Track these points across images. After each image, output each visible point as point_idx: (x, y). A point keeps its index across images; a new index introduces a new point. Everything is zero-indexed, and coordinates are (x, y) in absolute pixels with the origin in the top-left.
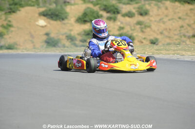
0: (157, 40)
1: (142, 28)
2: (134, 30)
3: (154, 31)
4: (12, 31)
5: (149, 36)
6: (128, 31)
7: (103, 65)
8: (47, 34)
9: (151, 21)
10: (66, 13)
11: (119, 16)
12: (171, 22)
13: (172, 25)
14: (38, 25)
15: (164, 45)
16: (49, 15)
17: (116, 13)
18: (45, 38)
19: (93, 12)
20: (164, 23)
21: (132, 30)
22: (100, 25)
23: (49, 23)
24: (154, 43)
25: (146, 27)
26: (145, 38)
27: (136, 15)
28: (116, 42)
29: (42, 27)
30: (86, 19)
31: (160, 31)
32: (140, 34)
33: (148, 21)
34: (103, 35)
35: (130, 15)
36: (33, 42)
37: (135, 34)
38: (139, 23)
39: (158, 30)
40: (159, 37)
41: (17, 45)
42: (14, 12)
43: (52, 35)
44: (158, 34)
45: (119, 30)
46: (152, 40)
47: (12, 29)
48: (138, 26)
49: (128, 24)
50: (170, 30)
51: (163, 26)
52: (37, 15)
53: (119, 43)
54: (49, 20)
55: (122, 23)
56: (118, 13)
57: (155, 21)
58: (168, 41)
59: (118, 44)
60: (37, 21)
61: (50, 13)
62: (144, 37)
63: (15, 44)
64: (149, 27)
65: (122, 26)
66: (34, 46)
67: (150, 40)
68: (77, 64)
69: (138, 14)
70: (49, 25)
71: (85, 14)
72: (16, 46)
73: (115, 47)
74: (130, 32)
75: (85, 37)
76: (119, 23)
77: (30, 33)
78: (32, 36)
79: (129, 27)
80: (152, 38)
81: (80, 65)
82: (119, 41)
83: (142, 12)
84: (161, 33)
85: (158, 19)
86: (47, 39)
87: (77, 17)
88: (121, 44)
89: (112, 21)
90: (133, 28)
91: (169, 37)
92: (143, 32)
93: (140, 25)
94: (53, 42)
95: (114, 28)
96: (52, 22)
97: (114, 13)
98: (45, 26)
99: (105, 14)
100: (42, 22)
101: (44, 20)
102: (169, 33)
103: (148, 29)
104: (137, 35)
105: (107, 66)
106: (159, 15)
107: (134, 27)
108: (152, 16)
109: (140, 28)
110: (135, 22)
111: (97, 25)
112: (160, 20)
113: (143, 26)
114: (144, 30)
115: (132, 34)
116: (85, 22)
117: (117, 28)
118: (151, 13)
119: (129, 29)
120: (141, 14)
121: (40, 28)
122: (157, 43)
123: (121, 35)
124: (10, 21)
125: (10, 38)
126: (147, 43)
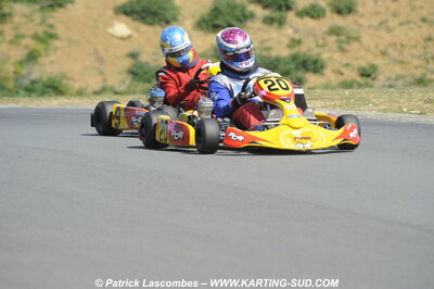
0: (374, 68)
1: (340, 42)
2: (323, 46)
3: (368, 50)
4: (56, 48)
5: (357, 58)
6: (310, 49)
7: (232, 135)
8: (133, 56)
9: (360, 26)
10: (174, 8)
11: (291, 16)
12: (404, 28)
13: (406, 35)
14: (112, 35)
15: (388, 79)
17: (284, 8)
18: (128, 63)
19: (232, 7)
20: (389, 30)
21: (318, 46)
22: (236, 43)
23: (137, 30)
24: (369, 76)
25: (350, 39)
26: (347, 65)
27: (329, 14)
28: (266, 82)
29: (122, 38)
30: (217, 21)
31: (381, 48)
32: (337, 56)
33: (354, 27)
34: (243, 66)
35: (314, 12)
36: (101, 73)
37: (325, 56)
38: (334, 31)
39: (377, 46)
40: (379, 62)
41: (67, 79)
42: (60, 5)
43: (144, 58)
44: (376, 56)
45: (289, 46)
46: (364, 69)
47: (56, 43)
48: (333, 39)
49: (311, 33)
50: (402, 45)
51: (386, 37)
52: (110, 13)
53: (274, 84)
54: (136, 24)
55: (296, 31)
56: (289, 8)
57: (370, 27)
58: (398, 70)
59: (269, 87)
60: (111, 25)
61: (139, 9)
62: (345, 62)
63: (64, 76)
64: (357, 39)
65: (297, 37)
66: (105, 80)
67: (359, 70)
68: (174, 133)
69: (332, 11)
70: (136, 35)
71: (216, 11)
72: (65, 82)
73: (263, 93)
74: (315, 52)
76: (290, 32)
77: (96, 52)
78: (100, 59)
79: (312, 39)
80: (363, 63)
81: (181, 134)
82: (274, 80)
83: (342, 6)
84: (384, 54)
85: (376, 21)
86: (134, 65)
87: (198, 16)
88: (277, 86)
89: (275, 26)
90: (321, 42)
91: (402, 62)
92: (343, 50)
93: (338, 35)
94: (146, 73)
95: (279, 43)
96: (144, 28)
97: (280, 8)
98: (129, 37)
99: (259, 11)
100: (121, 28)
102: (401, 52)
103: (355, 45)
104: (330, 58)
105: (241, 138)
106: (377, 13)
107: (324, 39)
108: (362, 16)
109: (336, 41)
110: (325, 29)
111: (228, 42)
112: (382, 23)
113: (343, 38)
114: (345, 46)
115: (319, 54)
116: (216, 27)
117: (286, 41)
118: (360, 9)
119: (313, 45)
120: (339, 12)
121: (117, 41)
122: (373, 75)
123: (294, 58)
124: (51, 26)
125: (52, 62)
126: (351, 75)
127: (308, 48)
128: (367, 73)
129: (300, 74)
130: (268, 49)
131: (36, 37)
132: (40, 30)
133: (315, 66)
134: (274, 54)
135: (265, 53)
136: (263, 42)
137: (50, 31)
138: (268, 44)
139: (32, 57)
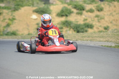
0: (108, 27)
1: (98, 20)
3: (107, 21)
4: (15, 23)
5: (103, 24)
6: (90, 22)
8: (38, 24)
9: (104, 15)
10: (50, 10)
11: (84, 12)
12: (117, 15)
13: (118, 17)
14: (32, 19)
15: (112, 30)
16: (40, 12)
17: (82, 10)
19: (67, 9)
20: (113, 16)
21: (92, 21)
25: (101, 18)
26: (100, 26)
27: (95, 11)
29: (35, 19)
30: (62, 14)
31: (111, 21)
32: (97, 24)
35: (91, 11)
36: (28, 29)
37: (94, 23)
38: (97, 16)
39: (109, 20)
40: (110, 25)
42: (17, 10)
44: (109, 23)
45: (83, 21)
47: (15, 21)
48: (96, 19)
49: (90, 17)
50: (117, 20)
51: (112, 18)
52: (31, 12)
54: (39, 15)
55: (86, 16)
56: (83, 10)
57: (107, 15)
58: (115, 27)
60: (31, 15)
61: (40, 11)
63: (17, 30)
64: (103, 18)
65: (86, 18)
66: (29, 31)
69: (96, 10)
70: (39, 18)
71: (62, 11)
72: (17, 32)
74: (91, 23)
75: (61, 26)
76: (84, 17)
77: (27, 23)
78: (28, 25)
79: (90, 19)
80: (105, 26)
83: (99, 9)
84: (111, 23)
85: (109, 13)
87: (57, 13)
89: (80, 15)
90: (93, 20)
91: (117, 25)
92: (99, 22)
97: (81, 10)
98: (37, 19)
99: (75, 11)
100: (34, 16)
101: (36, 15)
102: (116, 22)
103: (103, 20)
104: (95, 24)
106: (110, 11)
108: (105, 12)
110: (94, 15)
112: (111, 14)
113: (99, 18)
114: (100, 21)
116: (62, 16)
117: (82, 19)
118: (105, 10)
120: (98, 11)
122: (108, 29)
123: (85, 24)
124: (14, 16)
125: (14, 27)
126: (101, 29)
127: (89, 21)
128: (106, 28)
129: (86, 29)
130: (77, 22)
131: (9, 19)
132: (11, 17)
133: (91, 26)
134: (79, 23)
135: (76, 23)
136: (76, 20)
137: (14, 18)
138: (78, 20)
139: (8, 25)
